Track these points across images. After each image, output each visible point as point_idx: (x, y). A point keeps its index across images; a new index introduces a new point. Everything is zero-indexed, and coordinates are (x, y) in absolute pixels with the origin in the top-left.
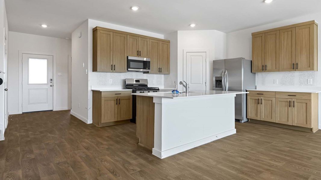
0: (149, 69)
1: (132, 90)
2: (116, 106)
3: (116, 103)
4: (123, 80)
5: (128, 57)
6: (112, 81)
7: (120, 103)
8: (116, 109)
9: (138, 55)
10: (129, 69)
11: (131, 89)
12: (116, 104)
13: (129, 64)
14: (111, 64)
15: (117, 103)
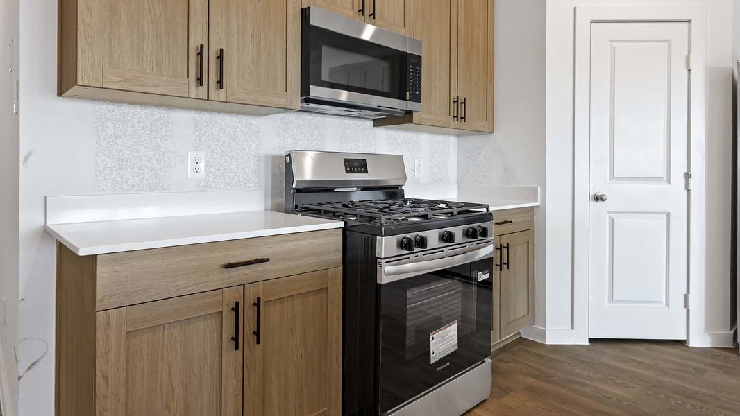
0: (417, 98)
1: (341, 224)
2: (232, 358)
3: (228, 332)
4: (274, 157)
5: (305, 14)
6: (202, 166)
7: (257, 334)
8: (231, 384)
9: (362, 11)
10: (316, 92)
11: (334, 216)
12: (228, 344)
13: (313, 56)
14: (197, 40)
15: (236, 339)
